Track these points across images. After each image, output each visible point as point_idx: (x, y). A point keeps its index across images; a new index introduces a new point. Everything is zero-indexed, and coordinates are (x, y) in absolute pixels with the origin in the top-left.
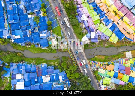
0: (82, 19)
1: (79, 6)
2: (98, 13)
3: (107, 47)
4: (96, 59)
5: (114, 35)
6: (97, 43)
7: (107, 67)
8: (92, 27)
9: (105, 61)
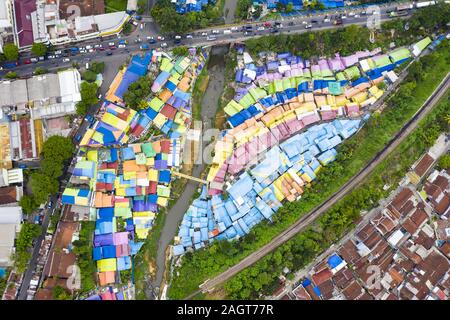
0: (283, 62)
1: (308, 64)
2: (287, 91)
3: (220, 100)
4: (203, 74)
5: (240, 108)
6: (233, 84)
7: (186, 80)
8: (265, 75)
9: (196, 89)
